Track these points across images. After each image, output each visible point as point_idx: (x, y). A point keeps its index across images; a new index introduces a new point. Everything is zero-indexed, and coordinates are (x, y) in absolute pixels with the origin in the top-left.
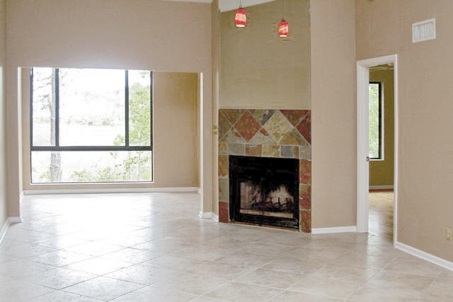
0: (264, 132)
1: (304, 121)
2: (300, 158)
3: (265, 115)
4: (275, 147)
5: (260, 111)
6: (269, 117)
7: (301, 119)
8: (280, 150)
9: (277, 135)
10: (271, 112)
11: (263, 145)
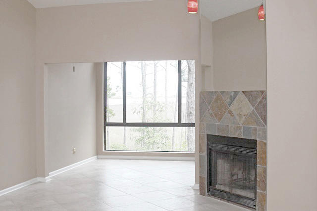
0: (231, 113)
1: (261, 102)
2: (258, 140)
3: (231, 96)
4: (239, 128)
5: (227, 93)
6: (234, 98)
7: (259, 100)
8: (242, 130)
9: (240, 115)
10: (236, 93)
11: (230, 126)
